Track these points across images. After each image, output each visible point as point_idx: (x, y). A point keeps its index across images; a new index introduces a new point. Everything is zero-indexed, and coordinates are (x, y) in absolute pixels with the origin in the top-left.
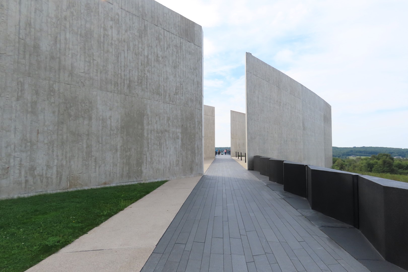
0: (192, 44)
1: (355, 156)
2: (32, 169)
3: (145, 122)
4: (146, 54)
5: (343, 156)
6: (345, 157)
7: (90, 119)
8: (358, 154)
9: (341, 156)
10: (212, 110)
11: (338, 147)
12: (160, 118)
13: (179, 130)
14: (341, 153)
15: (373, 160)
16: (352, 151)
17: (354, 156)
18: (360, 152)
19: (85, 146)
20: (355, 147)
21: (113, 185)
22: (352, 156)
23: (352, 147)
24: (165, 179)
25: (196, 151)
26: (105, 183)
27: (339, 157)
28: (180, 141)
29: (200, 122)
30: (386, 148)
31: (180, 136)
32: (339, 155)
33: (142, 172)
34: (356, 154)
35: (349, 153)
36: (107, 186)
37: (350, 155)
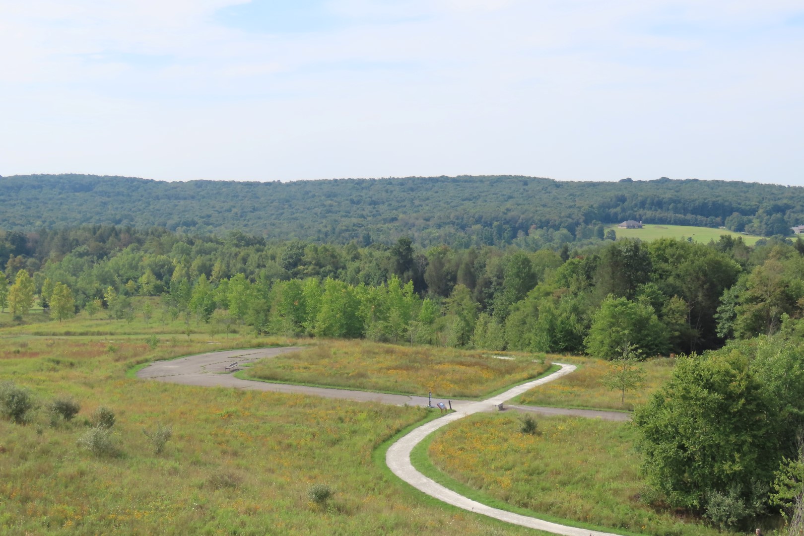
1: (636, 223)
5: (587, 222)
6: (596, 228)
8: (649, 214)
9: (578, 223)
14: (579, 208)
17: (632, 222)
18: (659, 204)
20: (629, 180)
22: (624, 223)
32: (569, 221)
34: (641, 211)
35: (612, 211)
37: (617, 220)
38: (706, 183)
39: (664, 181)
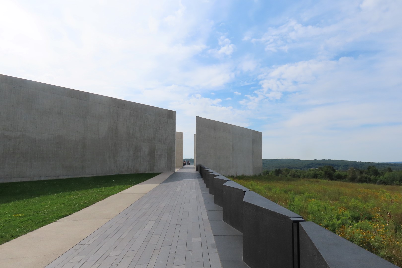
0: (172, 120)
2: (129, 166)
3: (155, 152)
4: (156, 128)
5: (304, 167)
7: (141, 152)
8: (318, 166)
9: (302, 168)
10: (181, 134)
11: (301, 159)
12: (160, 150)
13: (166, 154)
14: (303, 165)
15: (319, 171)
16: (313, 163)
18: (320, 164)
19: (139, 160)
20: (316, 160)
21: (146, 173)
22: (312, 168)
23: (313, 159)
24: (161, 172)
25: (173, 162)
26: (144, 172)
27: (301, 169)
28: (167, 158)
29: (174, 151)
30: (343, 161)
31: (167, 156)
32: (301, 167)
33: (154, 169)
34: (316, 166)
35: (310, 166)
36: (145, 173)
38: (332, 160)
39: (324, 160)
